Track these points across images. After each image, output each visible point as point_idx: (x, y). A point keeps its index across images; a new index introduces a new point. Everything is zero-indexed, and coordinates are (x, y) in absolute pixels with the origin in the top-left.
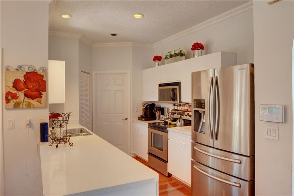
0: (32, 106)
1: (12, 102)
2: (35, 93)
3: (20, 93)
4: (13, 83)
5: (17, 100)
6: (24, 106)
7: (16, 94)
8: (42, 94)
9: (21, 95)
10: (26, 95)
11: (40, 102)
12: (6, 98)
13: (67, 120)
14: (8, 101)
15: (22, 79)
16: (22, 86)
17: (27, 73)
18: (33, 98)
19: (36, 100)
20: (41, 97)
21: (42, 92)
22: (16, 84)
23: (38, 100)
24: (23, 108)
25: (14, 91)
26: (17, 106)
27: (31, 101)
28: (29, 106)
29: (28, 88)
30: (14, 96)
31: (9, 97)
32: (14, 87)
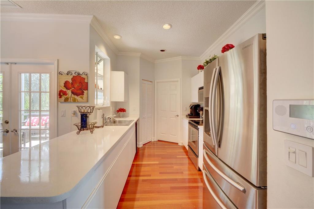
0: (76, 101)
1: (63, 98)
2: (79, 91)
3: (69, 91)
4: (64, 84)
5: (66, 96)
6: (71, 101)
7: (66, 92)
8: (84, 92)
9: (69, 92)
10: (73, 93)
11: (82, 98)
12: (60, 94)
13: (92, 112)
14: (60, 96)
15: (70, 81)
16: (70, 86)
17: (74, 76)
18: (77, 95)
19: (80, 96)
20: (83, 94)
21: (84, 91)
22: (66, 84)
23: (81, 96)
24: (70, 102)
25: (65, 90)
26: (66, 100)
27: (76, 97)
28: (75, 101)
29: (74, 88)
30: (65, 93)
31: (62, 94)
32: (65, 86)
